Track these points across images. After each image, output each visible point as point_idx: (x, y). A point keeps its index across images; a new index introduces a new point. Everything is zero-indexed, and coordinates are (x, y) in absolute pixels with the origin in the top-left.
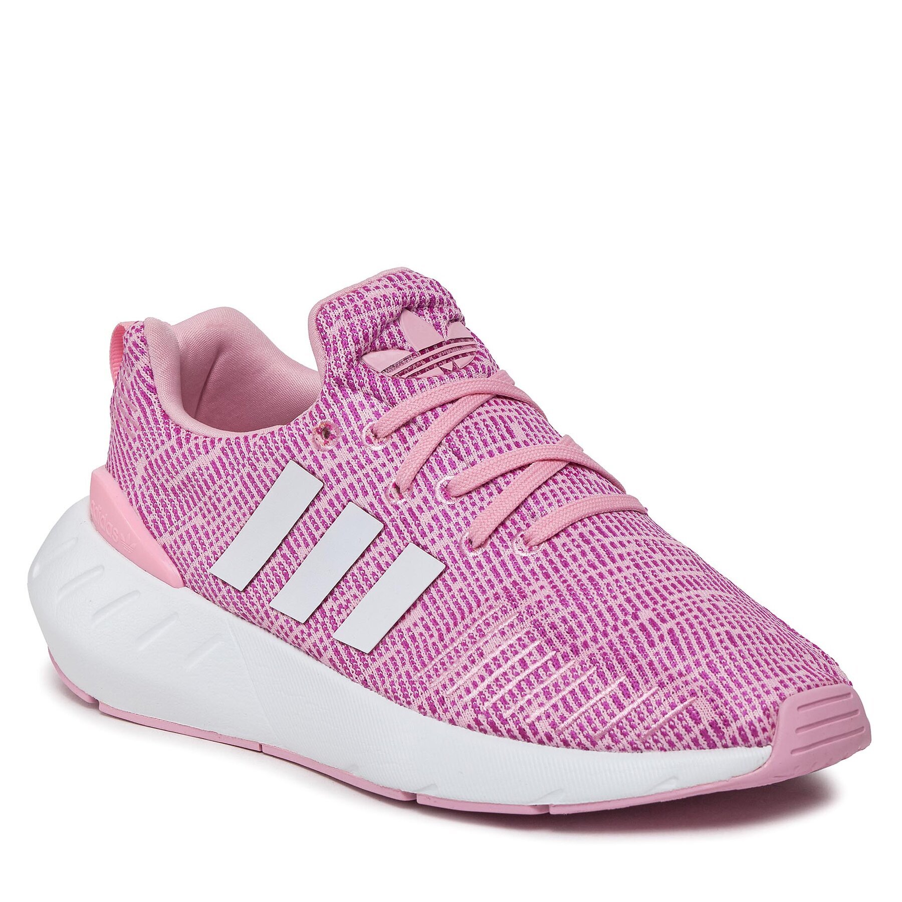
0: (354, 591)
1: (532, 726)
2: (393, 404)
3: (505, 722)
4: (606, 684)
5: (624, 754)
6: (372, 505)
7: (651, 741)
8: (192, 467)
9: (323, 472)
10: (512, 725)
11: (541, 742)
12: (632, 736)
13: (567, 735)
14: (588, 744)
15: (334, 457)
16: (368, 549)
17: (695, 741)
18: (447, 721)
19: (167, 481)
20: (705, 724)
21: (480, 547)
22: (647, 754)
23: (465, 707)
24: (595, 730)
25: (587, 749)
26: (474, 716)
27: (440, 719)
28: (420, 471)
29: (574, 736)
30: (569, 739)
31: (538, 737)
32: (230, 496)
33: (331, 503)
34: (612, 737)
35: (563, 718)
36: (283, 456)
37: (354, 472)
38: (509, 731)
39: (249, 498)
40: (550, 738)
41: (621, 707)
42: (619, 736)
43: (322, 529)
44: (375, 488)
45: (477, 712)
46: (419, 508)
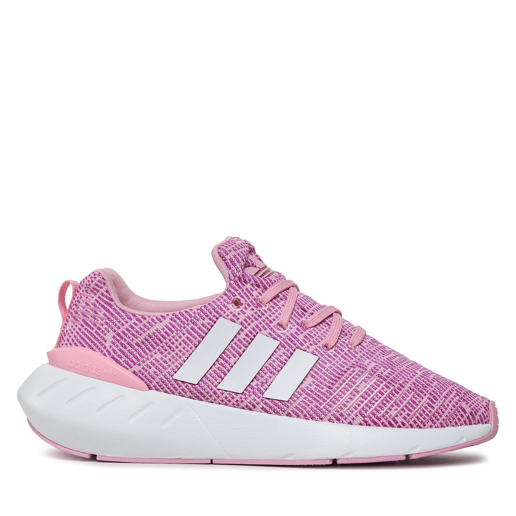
0: (269, 374)
1: (394, 420)
2: (266, 288)
3: (379, 419)
4: (423, 398)
5: (438, 429)
6: (270, 334)
7: (448, 422)
8: (152, 330)
9: (240, 321)
10: (383, 420)
11: (399, 427)
12: (441, 420)
13: (412, 422)
14: (422, 425)
15: (244, 313)
16: (273, 355)
17: (465, 422)
18: (347, 423)
19: (132, 340)
20: (468, 414)
21: (332, 348)
22: (447, 428)
23: (356, 416)
24: (425, 418)
25: (421, 428)
26: (363, 419)
27: (343, 423)
28: (291, 317)
29: (415, 422)
30: (413, 423)
31: (398, 424)
32: (180, 340)
33: (247, 335)
34: (432, 421)
35: (409, 415)
36: (214, 316)
37: (256, 319)
38: (383, 423)
39: (193, 339)
40: (404, 424)
41: (433, 407)
42: (435, 421)
43: (244, 348)
44: (270, 326)
45: (364, 417)
46: (296, 333)
